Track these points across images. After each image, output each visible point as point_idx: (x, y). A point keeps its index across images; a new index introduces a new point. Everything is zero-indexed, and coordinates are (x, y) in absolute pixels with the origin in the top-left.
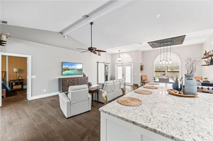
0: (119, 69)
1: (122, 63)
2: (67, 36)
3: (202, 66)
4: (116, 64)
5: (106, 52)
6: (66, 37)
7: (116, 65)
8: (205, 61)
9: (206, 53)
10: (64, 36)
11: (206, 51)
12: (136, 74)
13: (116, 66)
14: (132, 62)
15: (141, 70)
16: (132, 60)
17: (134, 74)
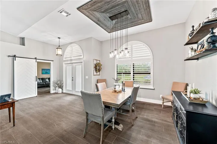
0: (67, 70)
1: (71, 60)
3: (186, 60)
4: (65, 61)
7: (64, 63)
8: (192, 49)
9: (193, 30)
11: (193, 27)
12: (87, 77)
13: (64, 66)
14: (82, 57)
15: (96, 70)
16: (82, 55)
17: (85, 77)
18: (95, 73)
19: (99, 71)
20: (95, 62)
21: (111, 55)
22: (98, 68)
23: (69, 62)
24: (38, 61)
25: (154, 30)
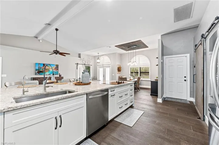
0: (101, 70)
1: (103, 65)
2: (43, 40)
5: (70, 54)
6: (41, 41)
7: (98, 66)
10: (39, 40)
12: (113, 75)
13: (98, 68)
14: (110, 63)
15: (118, 71)
16: (110, 62)
17: (112, 75)
18: (118, 73)
19: (120, 71)
20: (118, 66)
21: (128, 64)
22: (119, 70)
23: (102, 66)
24: (86, 65)
25: (152, 49)
